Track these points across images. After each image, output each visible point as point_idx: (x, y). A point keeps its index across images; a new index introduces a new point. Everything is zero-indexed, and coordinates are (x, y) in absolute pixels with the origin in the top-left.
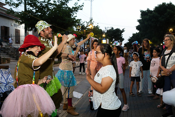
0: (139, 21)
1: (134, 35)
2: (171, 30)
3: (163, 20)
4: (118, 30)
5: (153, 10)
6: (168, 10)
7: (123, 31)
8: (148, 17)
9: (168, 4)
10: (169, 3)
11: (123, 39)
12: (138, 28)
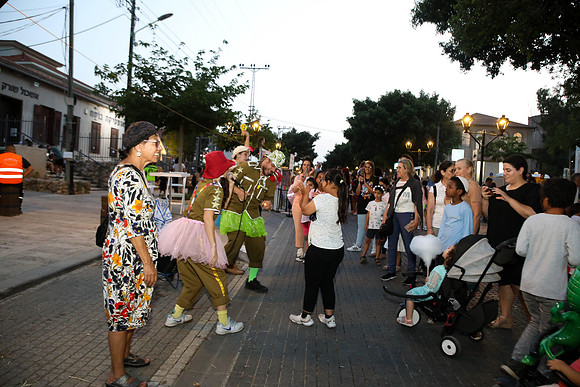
0: (350, 120)
1: (337, 147)
2: (409, 143)
3: (395, 123)
4: (305, 135)
5: (376, 101)
6: (405, 105)
7: (316, 137)
8: (368, 115)
9: (404, 94)
10: (406, 91)
11: (315, 156)
12: (347, 134)
